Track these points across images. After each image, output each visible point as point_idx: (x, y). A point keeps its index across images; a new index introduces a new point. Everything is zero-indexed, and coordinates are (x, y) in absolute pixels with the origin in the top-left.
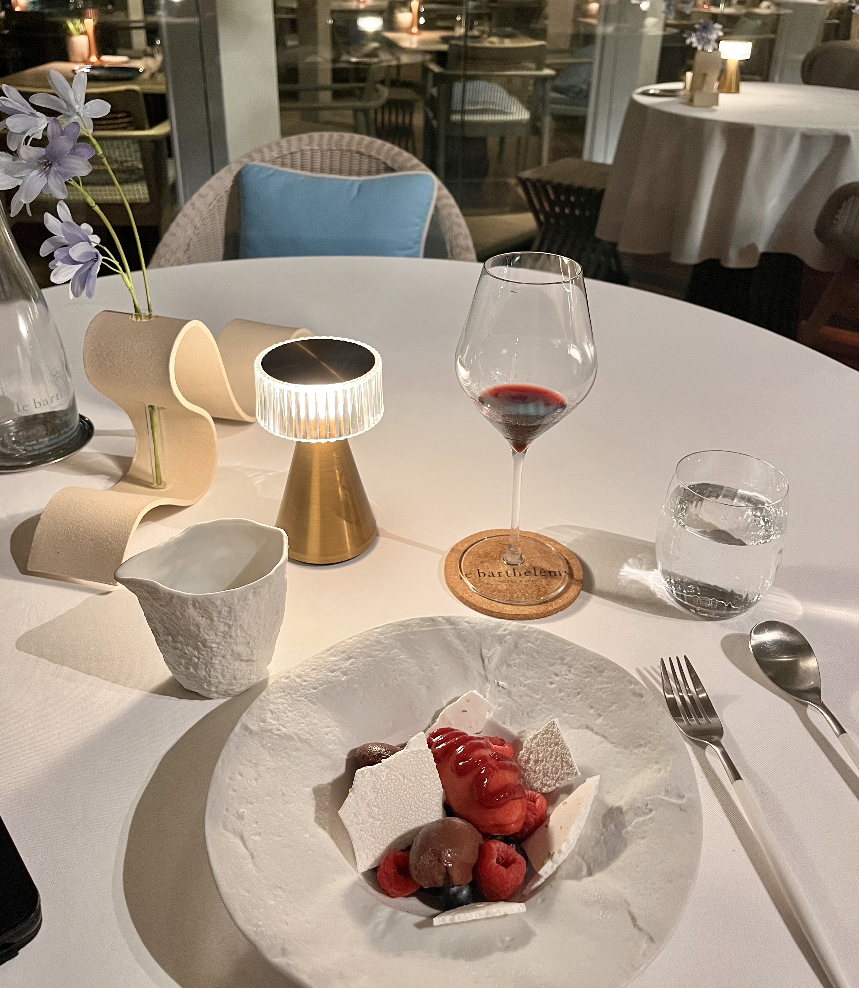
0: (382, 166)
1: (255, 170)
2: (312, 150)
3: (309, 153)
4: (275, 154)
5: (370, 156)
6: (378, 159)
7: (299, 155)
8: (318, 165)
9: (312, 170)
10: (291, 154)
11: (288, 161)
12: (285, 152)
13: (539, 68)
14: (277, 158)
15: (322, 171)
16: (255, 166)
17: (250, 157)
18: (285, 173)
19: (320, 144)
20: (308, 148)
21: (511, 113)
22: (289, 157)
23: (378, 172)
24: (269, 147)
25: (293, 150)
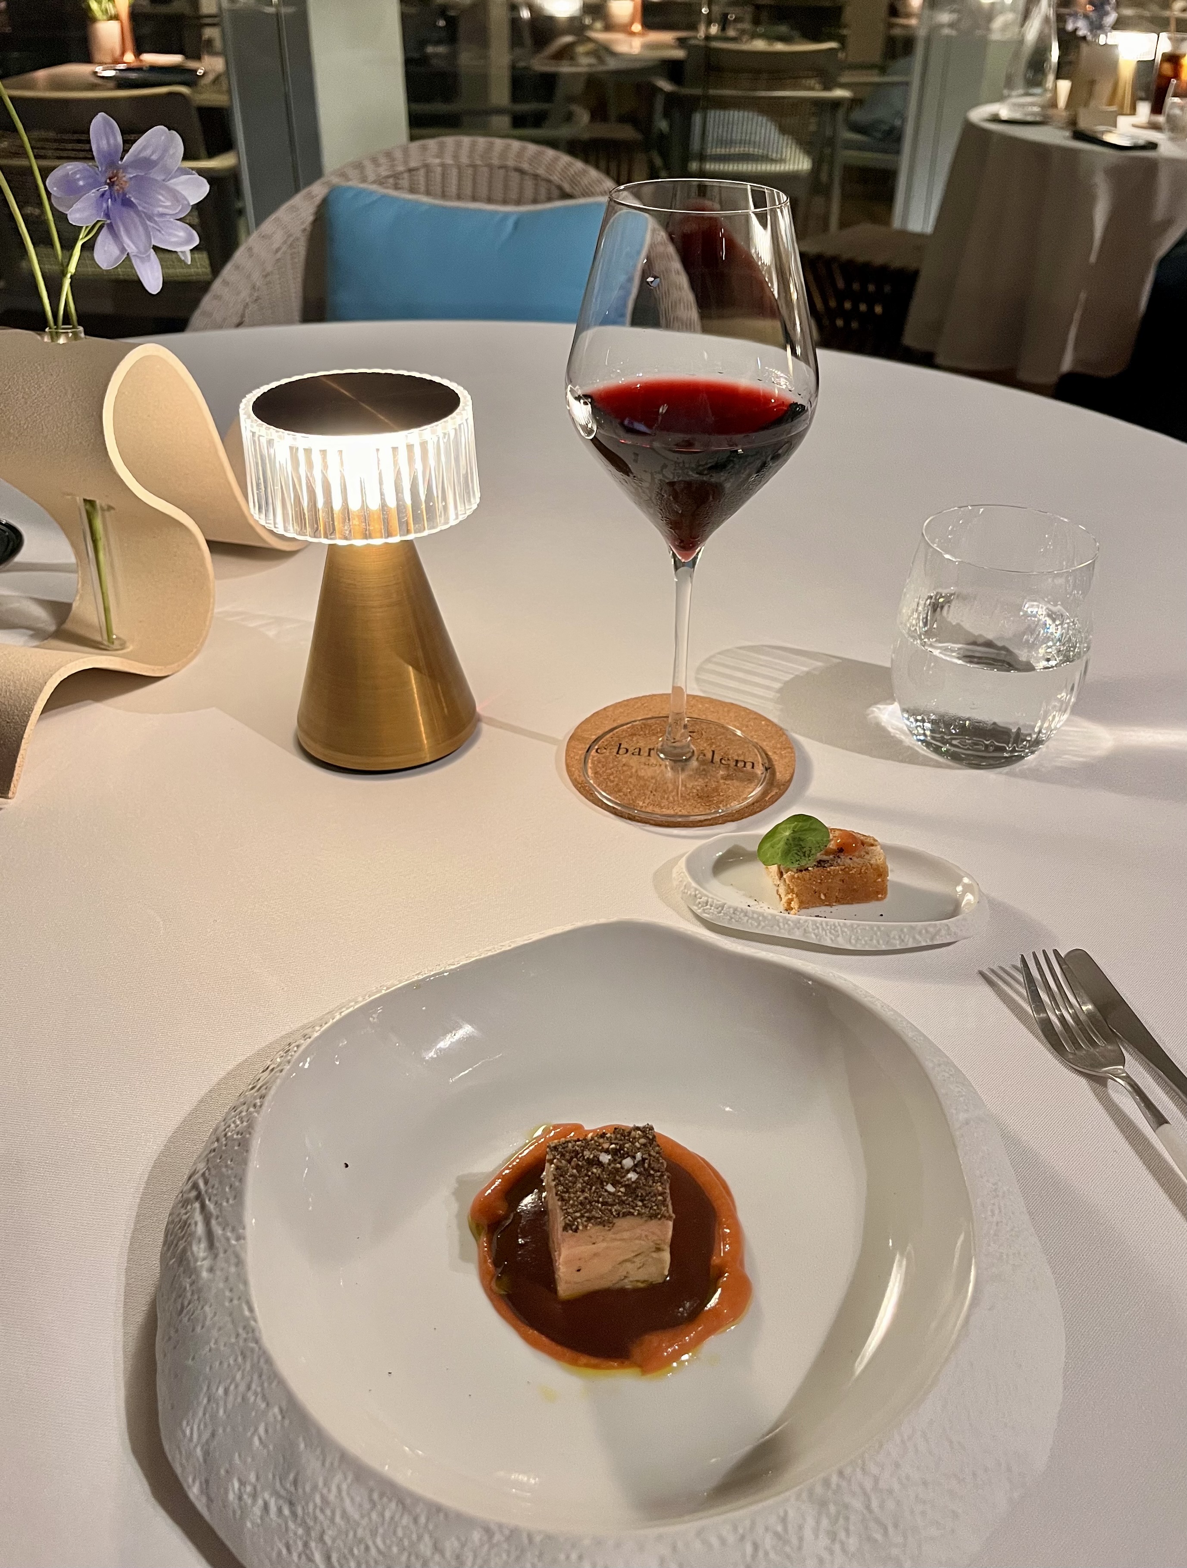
0: (556, 192)
1: (349, 195)
2: (443, 165)
3: (439, 169)
4: (384, 171)
5: (536, 176)
6: (549, 181)
7: (422, 172)
8: (453, 189)
9: (444, 196)
10: (410, 171)
11: (405, 182)
12: (401, 168)
13: (827, 88)
14: (388, 177)
15: (459, 197)
16: (350, 188)
17: (343, 175)
18: (396, 199)
19: (456, 157)
20: (437, 161)
21: (781, 161)
22: (406, 175)
23: (549, 199)
24: (375, 161)
25: (413, 164)
